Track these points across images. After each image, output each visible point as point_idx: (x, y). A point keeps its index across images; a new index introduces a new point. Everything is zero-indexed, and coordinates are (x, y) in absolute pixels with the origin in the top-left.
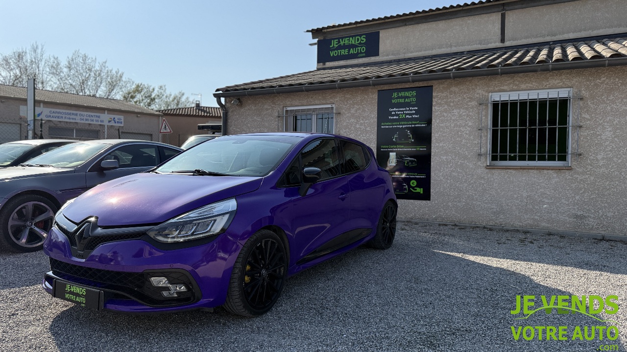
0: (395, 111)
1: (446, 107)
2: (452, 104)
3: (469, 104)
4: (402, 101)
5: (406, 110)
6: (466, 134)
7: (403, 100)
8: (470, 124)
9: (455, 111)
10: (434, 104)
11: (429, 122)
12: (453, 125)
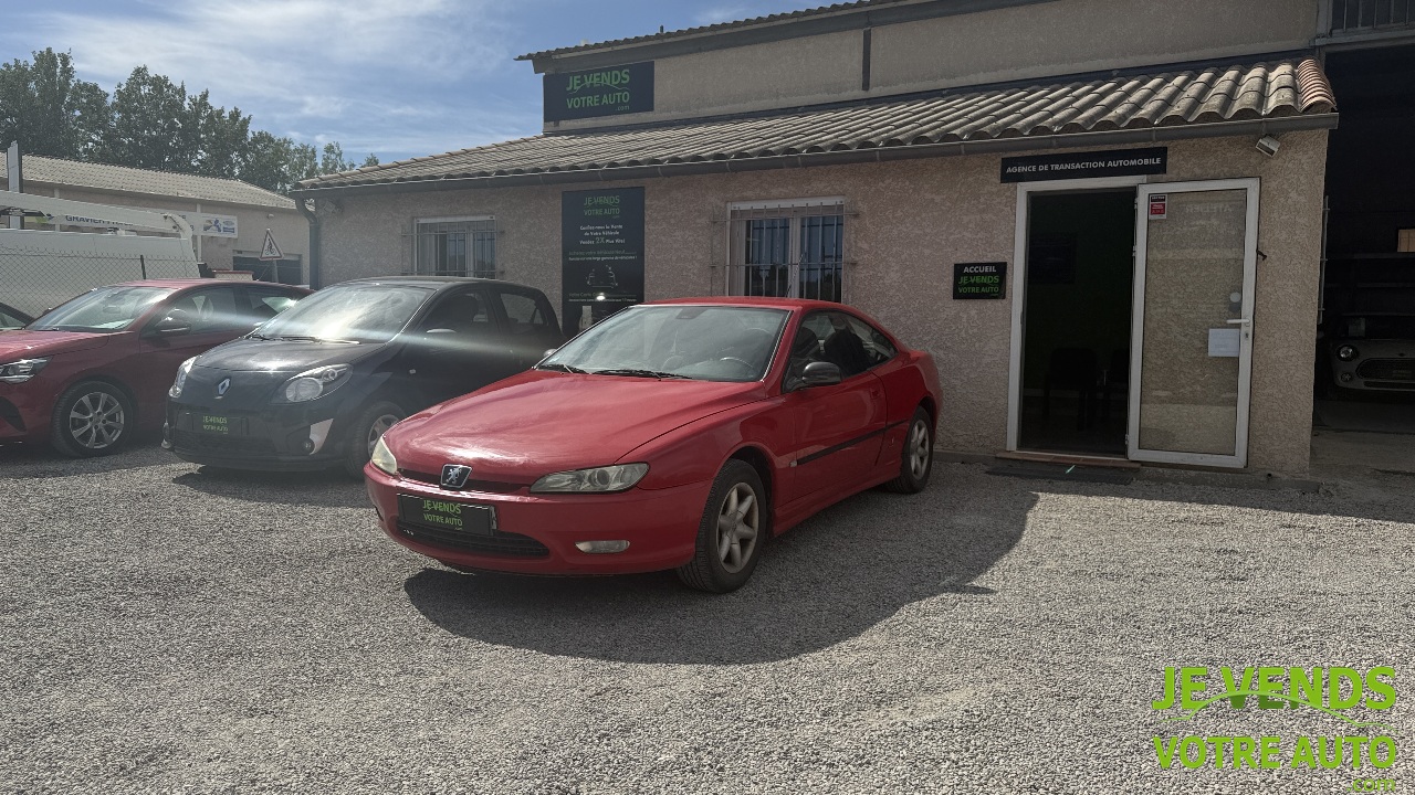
0: (589, 231)
1: (664, 226)
2: (673, 221)
3: (698, 221)
4: (598, 212)
5: (605, 230)
6: (694, 274)
7: (601, 211)
8: (700, 257)
9: (677, 233)
10: (647, 219)
11: (641, 254)
12: (674, 258)
